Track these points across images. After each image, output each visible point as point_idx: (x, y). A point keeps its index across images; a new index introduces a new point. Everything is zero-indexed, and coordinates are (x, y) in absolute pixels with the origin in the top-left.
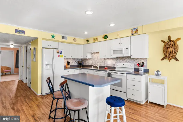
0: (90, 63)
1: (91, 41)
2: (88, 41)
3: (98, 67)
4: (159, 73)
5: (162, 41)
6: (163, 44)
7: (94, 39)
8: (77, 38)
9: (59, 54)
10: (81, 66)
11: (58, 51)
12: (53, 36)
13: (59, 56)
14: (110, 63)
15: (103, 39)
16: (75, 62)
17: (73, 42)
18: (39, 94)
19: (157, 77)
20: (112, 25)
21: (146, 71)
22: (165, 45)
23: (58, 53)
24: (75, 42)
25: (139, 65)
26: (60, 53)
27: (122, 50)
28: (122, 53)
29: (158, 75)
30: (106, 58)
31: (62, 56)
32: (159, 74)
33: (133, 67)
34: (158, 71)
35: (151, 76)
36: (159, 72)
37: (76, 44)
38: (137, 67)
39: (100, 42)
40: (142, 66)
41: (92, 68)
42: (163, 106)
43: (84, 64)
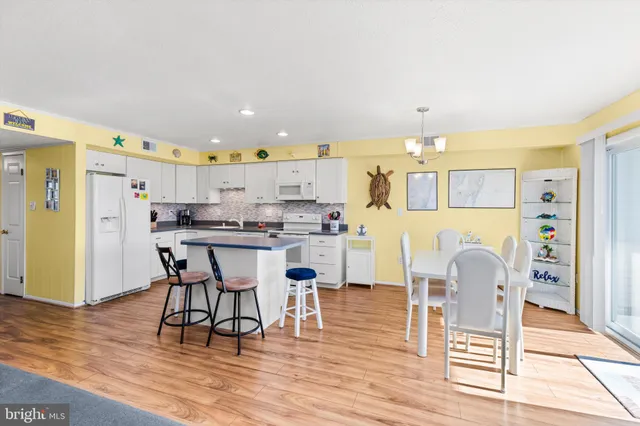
0: (215, 214)
1: (223, 158)
2: (212, 158)
3: (241, 224)
4: (364, 230)
5: (368, 173)
6: (370, 179)
7: (232, 156)
8: (183, 149)
9: (137, 191)
10: (187, 224)
11: (135, 183)
12: (118, 141)
13: (137, 195)
14: (270, 214)
15: (256, 159)
16: (171, 214)
17: (173, 158)
18: (78, 302)
19: (361, 238)
20: (283, 134)
21: (344, 228)
22: (372, 181)
23: (134, 186)
24: (177, 159)
25: (332, 217)
26: (141, 189)
27: (299, 187)
28: (299, 193)
29: (362, 234)
30: (262, 202)
31: (145, 196)
33: (320, 222)
34: (362, 227)
35: (351, 235)
37: (176, 164)
38: (326, 222)
39: (247, 166)
40: (336, 219)
41: (224, 227)
42: (368, 287)
43: (196, 219)
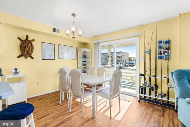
29: (16, 73)
32: (18, 72)
36: (17, 70)
